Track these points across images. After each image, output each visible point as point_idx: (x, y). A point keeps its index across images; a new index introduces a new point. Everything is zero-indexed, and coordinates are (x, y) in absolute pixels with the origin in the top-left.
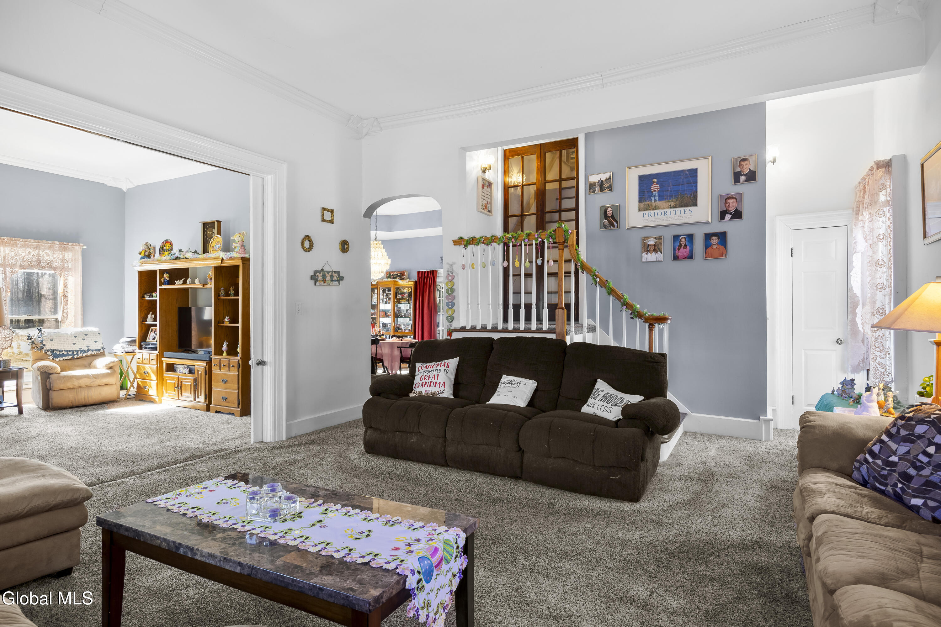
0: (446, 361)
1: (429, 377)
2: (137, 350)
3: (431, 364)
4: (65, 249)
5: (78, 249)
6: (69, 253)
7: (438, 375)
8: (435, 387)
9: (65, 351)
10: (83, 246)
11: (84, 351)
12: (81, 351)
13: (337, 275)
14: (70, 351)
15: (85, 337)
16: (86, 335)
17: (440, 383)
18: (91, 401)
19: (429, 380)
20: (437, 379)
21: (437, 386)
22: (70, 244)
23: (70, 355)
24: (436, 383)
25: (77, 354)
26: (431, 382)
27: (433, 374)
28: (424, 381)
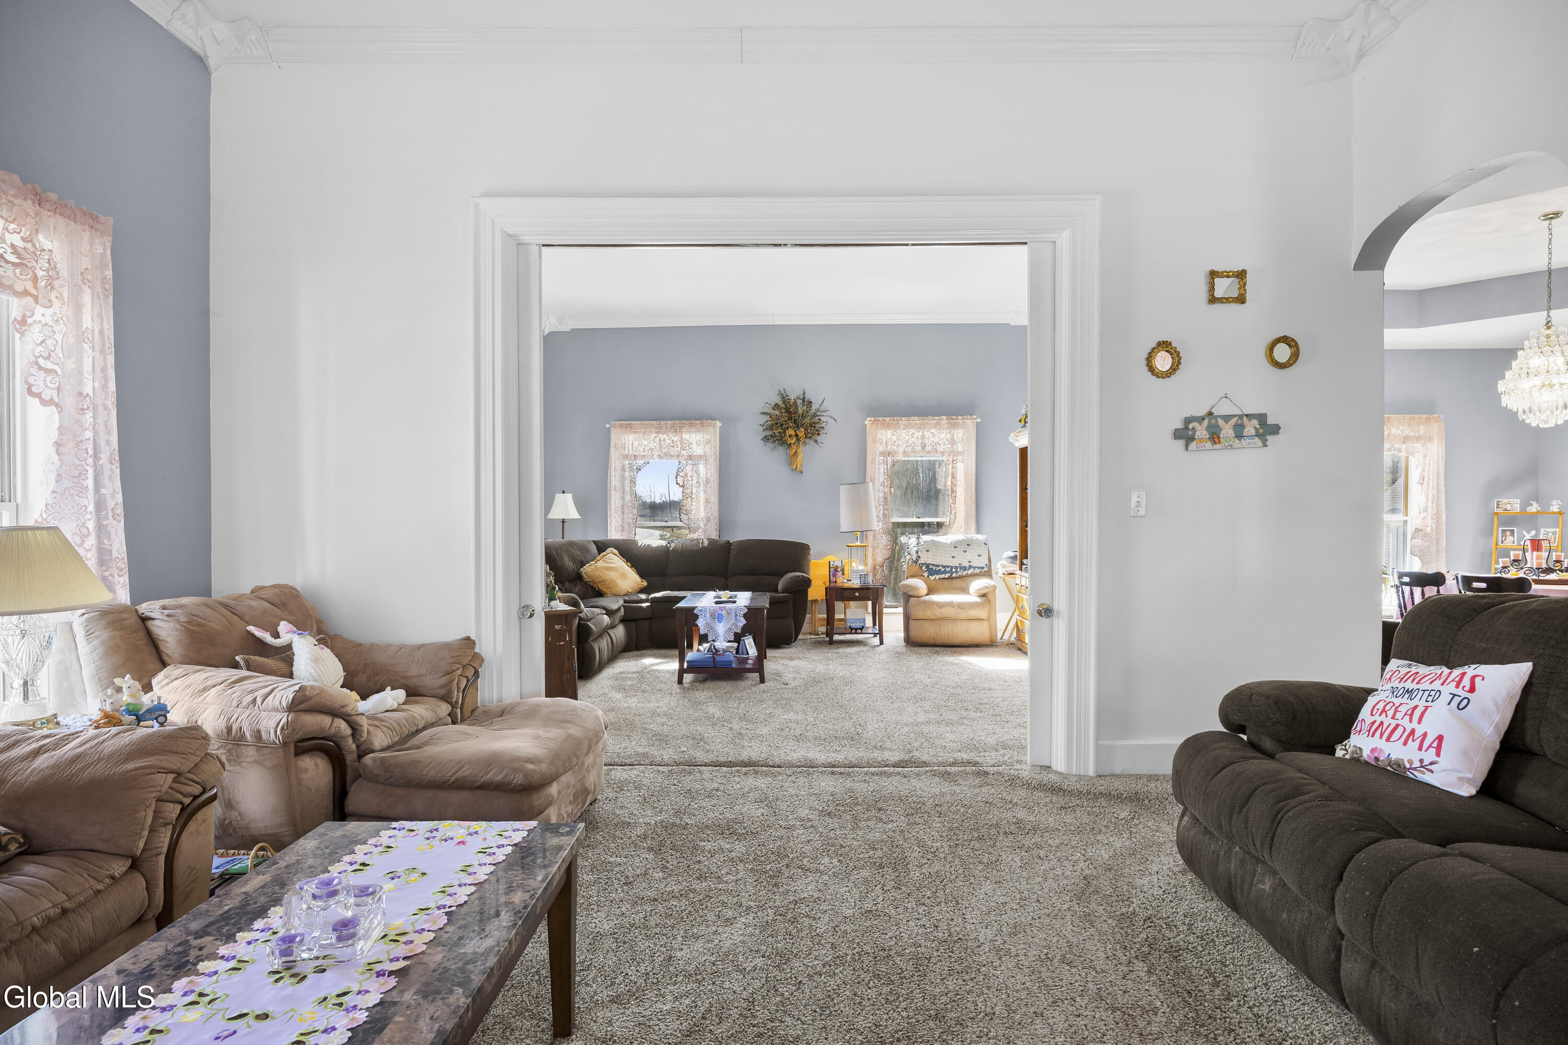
0: (1470, 670)
1: (1396, 711)
2: (1018, 572)
3: (1423, 669)
4: (954, 426)
5: (970, 423)
6: (959, 431)
7: (1427, 708)
8: (1405, 744)
9: (943, 567)
10: (975, 419)
11: (964, 569)
12: (961, 568)
13: (1255, 422)
14: (948, 567)
15: (966, 548)
16: (968, 545)
17: (1425, 735)
18: (957, 641)
19: (1393, 718)
20: (1420, 722)
21: (1413, 745)
22: (960, 417)
23: (948, 572)
24: (1413, 732)
25: (956, 572)
26: (1397, 726)
27: (1412, 704)
28: (1379, 720)
